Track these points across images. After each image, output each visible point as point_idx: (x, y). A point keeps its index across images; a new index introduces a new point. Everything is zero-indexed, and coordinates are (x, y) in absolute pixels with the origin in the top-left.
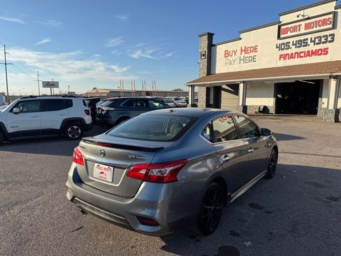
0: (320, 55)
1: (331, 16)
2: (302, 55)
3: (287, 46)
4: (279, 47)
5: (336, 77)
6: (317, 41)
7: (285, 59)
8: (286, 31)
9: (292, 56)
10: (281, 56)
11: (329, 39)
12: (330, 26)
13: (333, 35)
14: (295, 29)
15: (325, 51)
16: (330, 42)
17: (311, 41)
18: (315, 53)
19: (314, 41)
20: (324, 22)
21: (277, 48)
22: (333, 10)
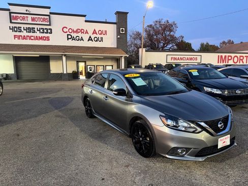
0: (45, 40)
1: (48, 17)
2: (32, 38)
3: (19, 29)
4: (13, 29)
5: (65, 55)
6: (41, 31)
7: (19, 39)
8: (16, 18)
9: (24, 38)
10: (15, 36)
11: (49, 31)
12: (48, 23)
13: (51, 29)
14: (23, 18)
15: (48, 38)
16: (50, 33)
17: (38, 30)
18: (41, 38)
19: (40, 31)
20: (44, 20)
21: (10, 29)
22: (49, 14)
